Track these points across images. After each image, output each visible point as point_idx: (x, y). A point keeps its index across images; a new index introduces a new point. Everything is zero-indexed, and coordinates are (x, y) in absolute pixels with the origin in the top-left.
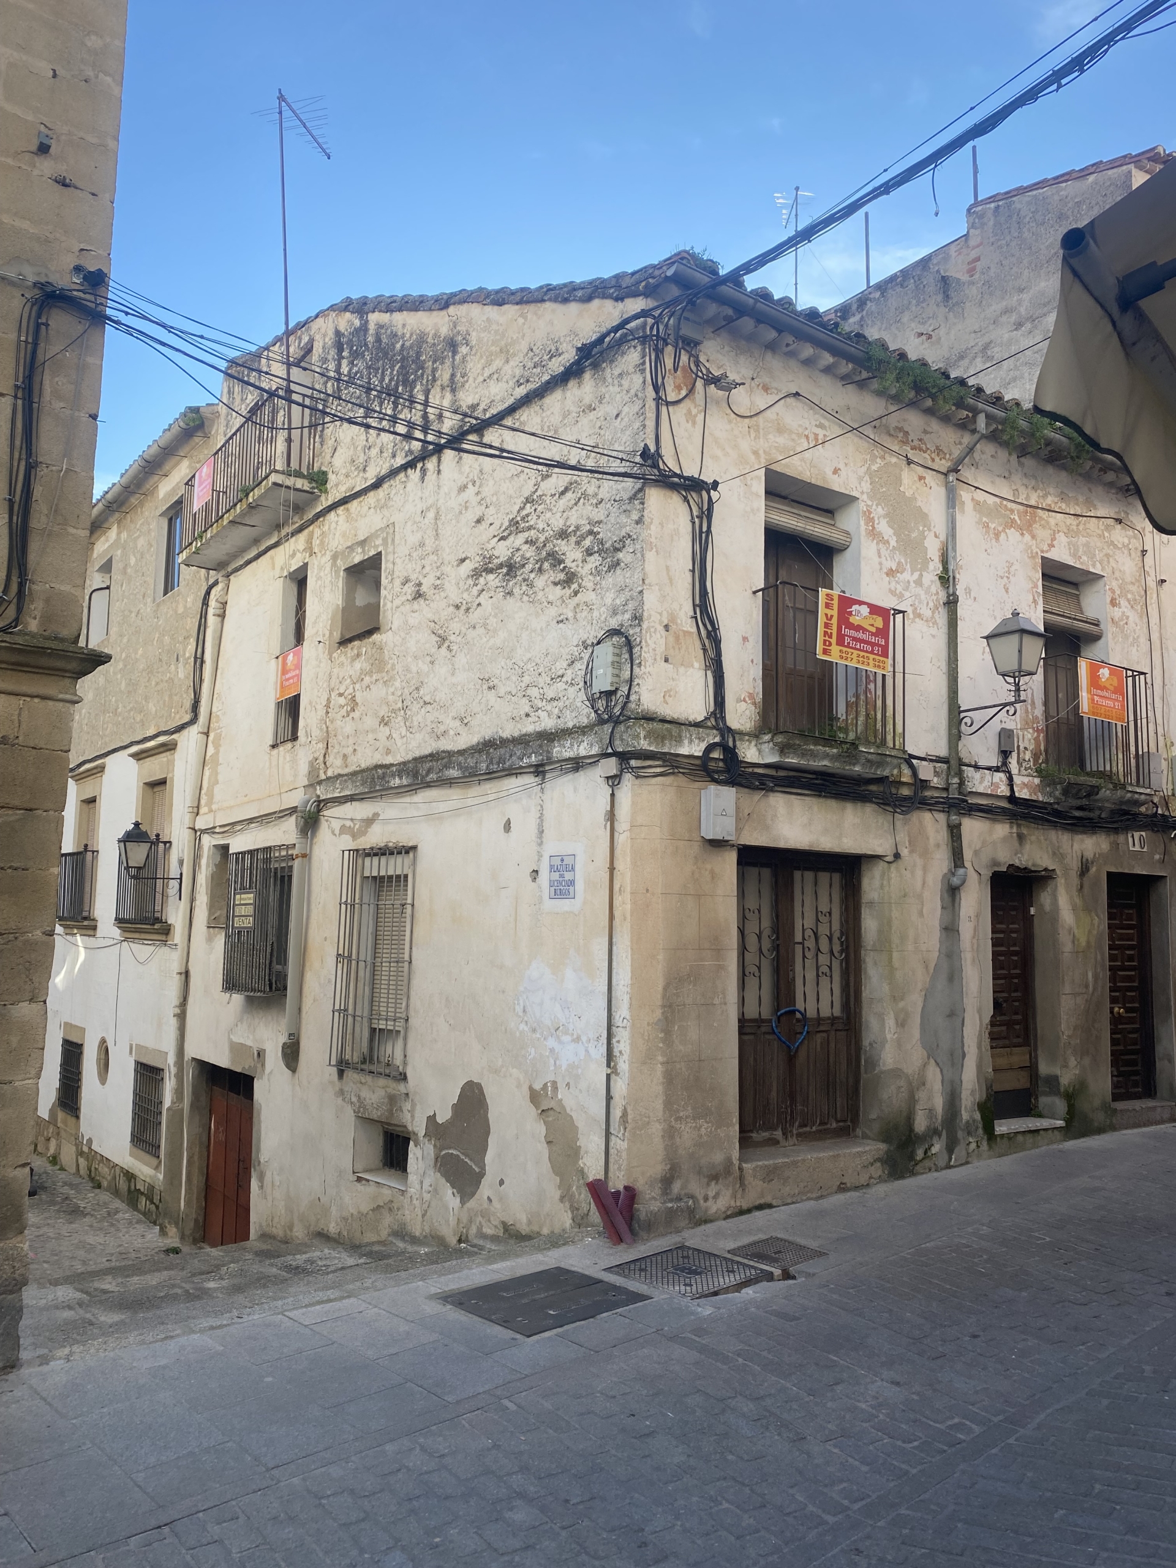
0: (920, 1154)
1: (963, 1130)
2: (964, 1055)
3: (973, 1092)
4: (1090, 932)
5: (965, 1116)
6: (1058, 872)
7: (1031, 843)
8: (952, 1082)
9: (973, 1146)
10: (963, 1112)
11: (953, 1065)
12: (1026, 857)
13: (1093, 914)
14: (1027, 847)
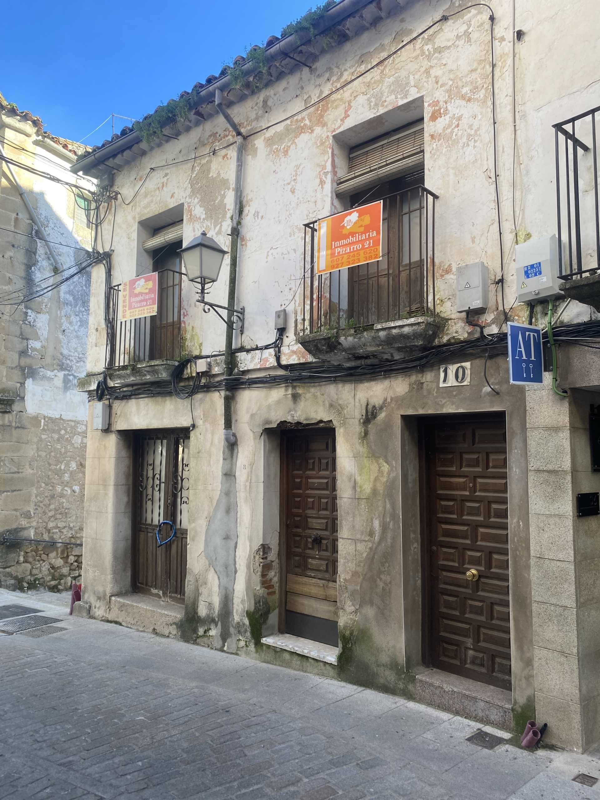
0: (201, 631)
1: (234, 628)
2: (236, 572)
3: (243, 601)
4: (376, 479)
5: (236, 618)
6: (335, 423)
7: (306, 400)
8: (226, 589)
9: (242, 644)
10: (235, 614)
11: (228, 576)
12: (299, 413)
13: (381, 461)
14: (302, 404)
